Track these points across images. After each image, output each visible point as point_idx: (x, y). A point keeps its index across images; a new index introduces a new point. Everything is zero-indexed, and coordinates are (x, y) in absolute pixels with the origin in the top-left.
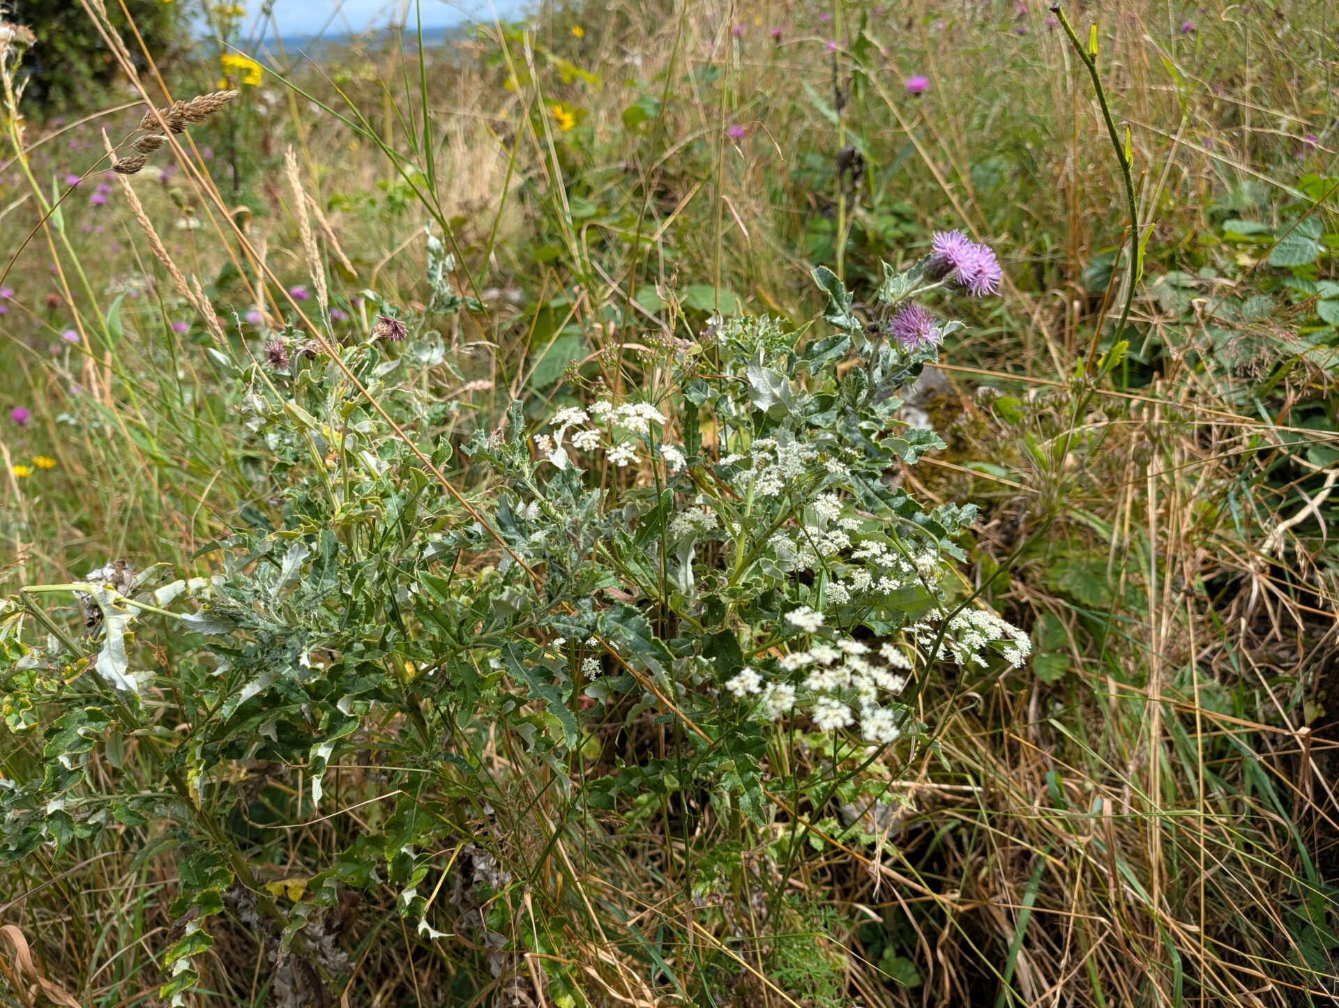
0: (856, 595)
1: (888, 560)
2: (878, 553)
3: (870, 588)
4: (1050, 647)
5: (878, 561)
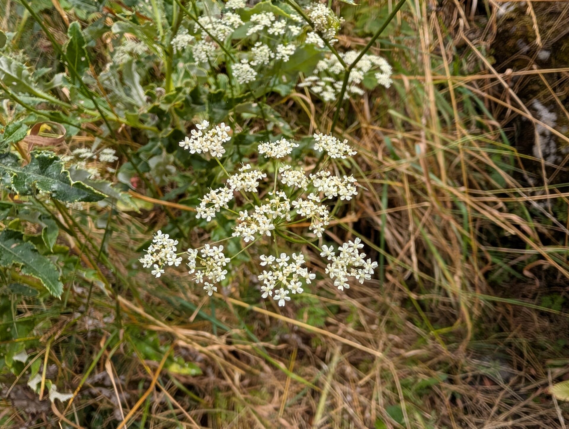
0: (261, 69)
1: (279, 28)
2: (268, 24)
3: (271, 59)
5: (270, 31)
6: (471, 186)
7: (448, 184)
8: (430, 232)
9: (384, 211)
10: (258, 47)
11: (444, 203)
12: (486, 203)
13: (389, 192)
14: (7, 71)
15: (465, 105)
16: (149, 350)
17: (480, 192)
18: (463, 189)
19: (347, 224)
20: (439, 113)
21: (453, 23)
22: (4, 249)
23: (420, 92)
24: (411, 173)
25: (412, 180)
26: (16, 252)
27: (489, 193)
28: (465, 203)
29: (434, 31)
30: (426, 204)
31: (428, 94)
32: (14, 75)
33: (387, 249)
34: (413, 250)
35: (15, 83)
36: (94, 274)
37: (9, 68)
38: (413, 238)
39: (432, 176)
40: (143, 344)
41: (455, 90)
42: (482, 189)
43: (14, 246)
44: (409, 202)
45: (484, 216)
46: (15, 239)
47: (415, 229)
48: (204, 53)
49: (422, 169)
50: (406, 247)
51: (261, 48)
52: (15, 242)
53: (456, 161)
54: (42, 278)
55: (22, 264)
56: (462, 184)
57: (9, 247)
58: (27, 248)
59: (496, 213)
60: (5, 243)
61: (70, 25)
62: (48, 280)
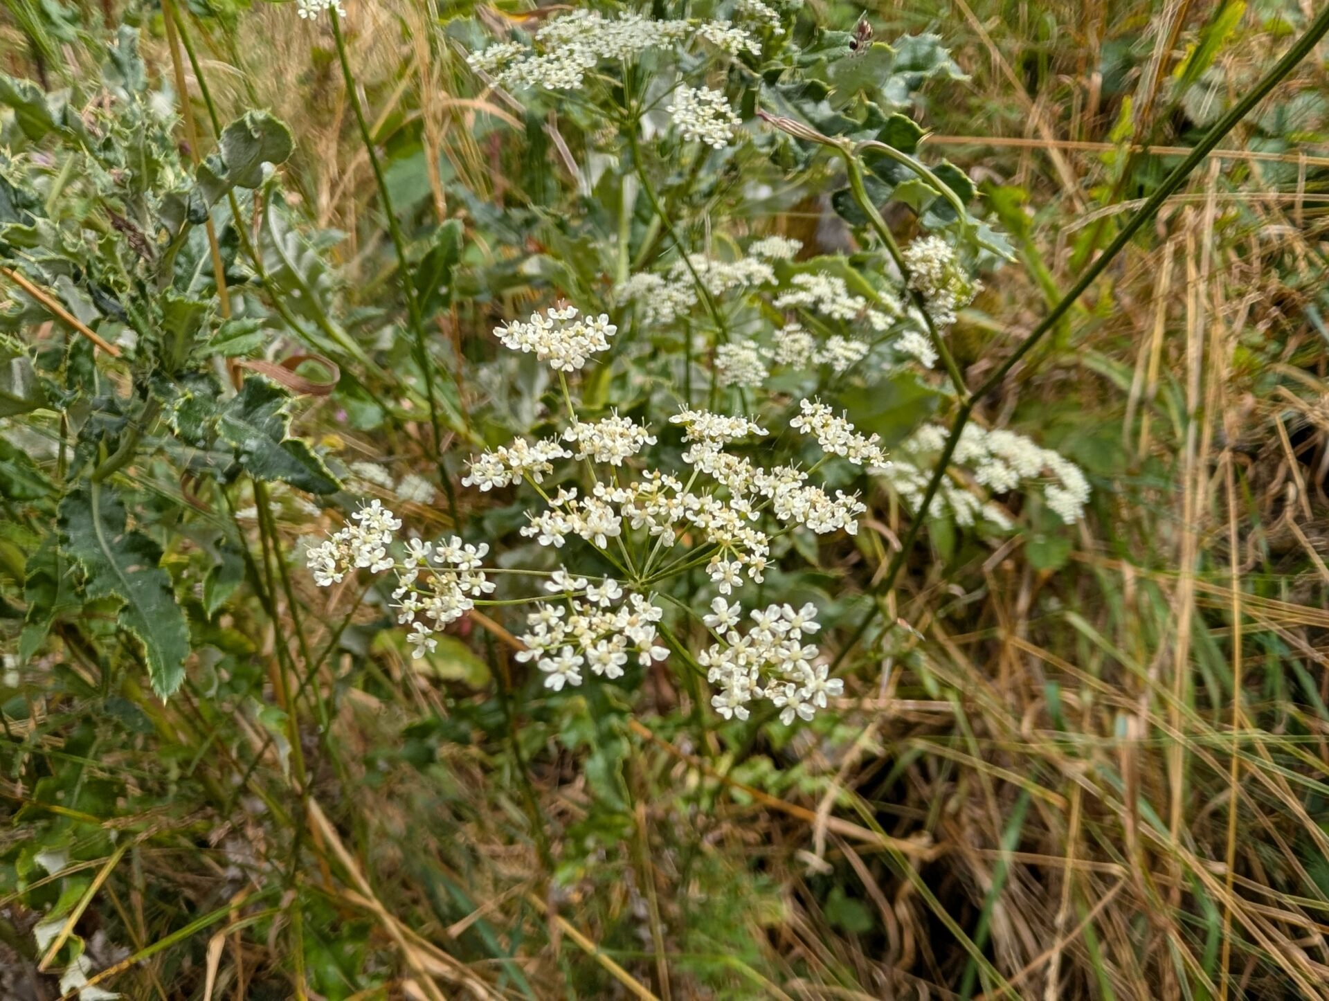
2: (827, 295)
5: (826, 309)
6: (1243, 866)
7: (1183, 842)
8: (1112, 957)
9: (1006, 854)
10: (789, 333)
11: (1165, 890)
12: (1275, 922)
13: (1028, 822)
14: (291, 261)
15: (1269, 681)
16: (333, 972)
17: (1266, 890)
18: (1220, 868)
19: (906, 856)
20: (1199, 680)
21: (1274, 488)
22: (111, 568)
23: (1159, 613)
24: (1095, 790)
25: (1092, 807)
26: (130, 582)
27: (1287, 899)
28: (1221, 907)
29: (1222, 490)
30: (1116, 869)
31: (1175, 621)
32: (302, 276)
33: (989, 950)
34: (1052, 973)
35: (297, 293)
36: (281, 721)
37: (298, 258)
38: (1059, 944)
39: (1144, 809)
40: (326, 955)
41: (1246, 638)
42: (1273, 884)
43: (133, 568)
44: (1071, 849)
45: (1266, 954)
46: (144, 556)
47: (1070, 925)
48: (669, 304)
49: (1123, 787)
50: (1038, 963)
51: (798, 336)
52: (140, 563)
53: (1218, 800)
54: (150, 646)
55: (126, 602)
56: (1220, 858)
57: (123, 568)
58: (155, 579)
59: (1301, 957)
60: (121, 558)
61: (445, 223)
62: (161, 657)
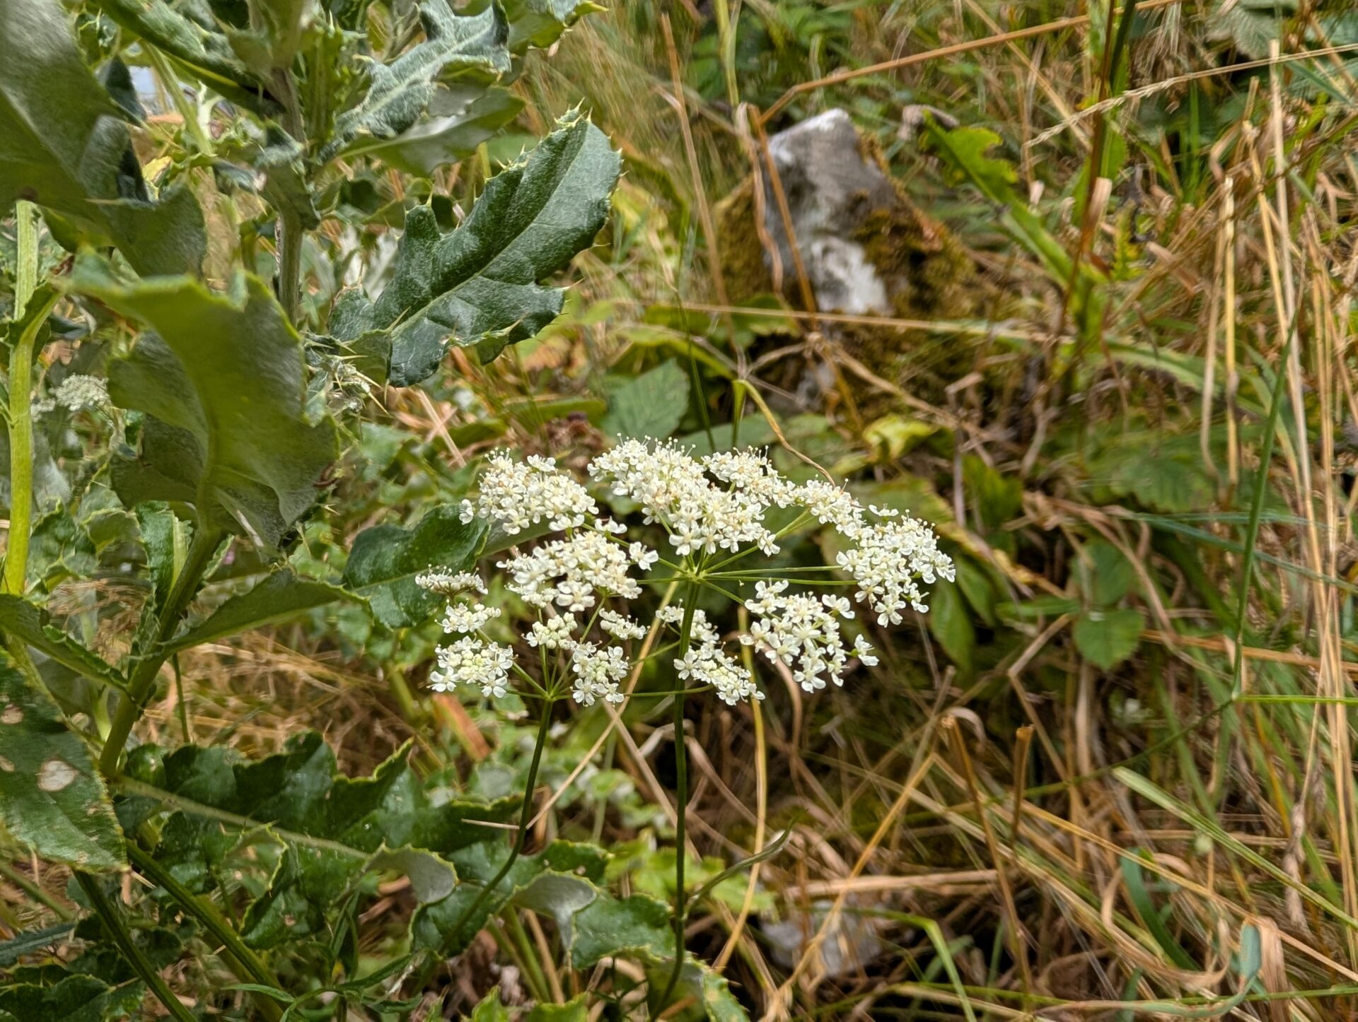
4: (1105, 599)
